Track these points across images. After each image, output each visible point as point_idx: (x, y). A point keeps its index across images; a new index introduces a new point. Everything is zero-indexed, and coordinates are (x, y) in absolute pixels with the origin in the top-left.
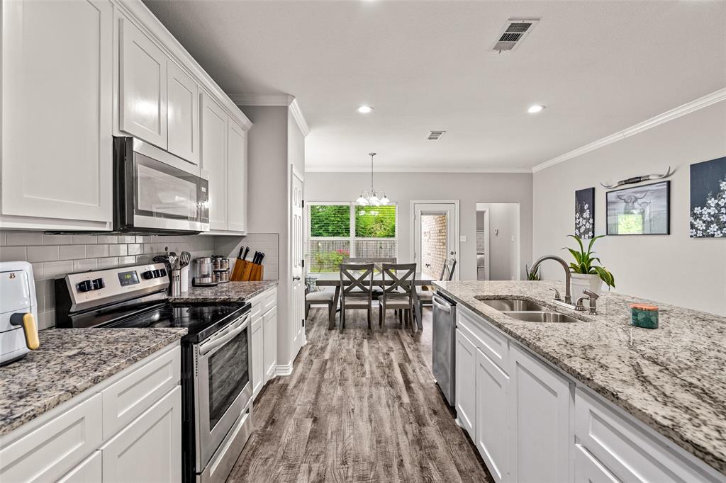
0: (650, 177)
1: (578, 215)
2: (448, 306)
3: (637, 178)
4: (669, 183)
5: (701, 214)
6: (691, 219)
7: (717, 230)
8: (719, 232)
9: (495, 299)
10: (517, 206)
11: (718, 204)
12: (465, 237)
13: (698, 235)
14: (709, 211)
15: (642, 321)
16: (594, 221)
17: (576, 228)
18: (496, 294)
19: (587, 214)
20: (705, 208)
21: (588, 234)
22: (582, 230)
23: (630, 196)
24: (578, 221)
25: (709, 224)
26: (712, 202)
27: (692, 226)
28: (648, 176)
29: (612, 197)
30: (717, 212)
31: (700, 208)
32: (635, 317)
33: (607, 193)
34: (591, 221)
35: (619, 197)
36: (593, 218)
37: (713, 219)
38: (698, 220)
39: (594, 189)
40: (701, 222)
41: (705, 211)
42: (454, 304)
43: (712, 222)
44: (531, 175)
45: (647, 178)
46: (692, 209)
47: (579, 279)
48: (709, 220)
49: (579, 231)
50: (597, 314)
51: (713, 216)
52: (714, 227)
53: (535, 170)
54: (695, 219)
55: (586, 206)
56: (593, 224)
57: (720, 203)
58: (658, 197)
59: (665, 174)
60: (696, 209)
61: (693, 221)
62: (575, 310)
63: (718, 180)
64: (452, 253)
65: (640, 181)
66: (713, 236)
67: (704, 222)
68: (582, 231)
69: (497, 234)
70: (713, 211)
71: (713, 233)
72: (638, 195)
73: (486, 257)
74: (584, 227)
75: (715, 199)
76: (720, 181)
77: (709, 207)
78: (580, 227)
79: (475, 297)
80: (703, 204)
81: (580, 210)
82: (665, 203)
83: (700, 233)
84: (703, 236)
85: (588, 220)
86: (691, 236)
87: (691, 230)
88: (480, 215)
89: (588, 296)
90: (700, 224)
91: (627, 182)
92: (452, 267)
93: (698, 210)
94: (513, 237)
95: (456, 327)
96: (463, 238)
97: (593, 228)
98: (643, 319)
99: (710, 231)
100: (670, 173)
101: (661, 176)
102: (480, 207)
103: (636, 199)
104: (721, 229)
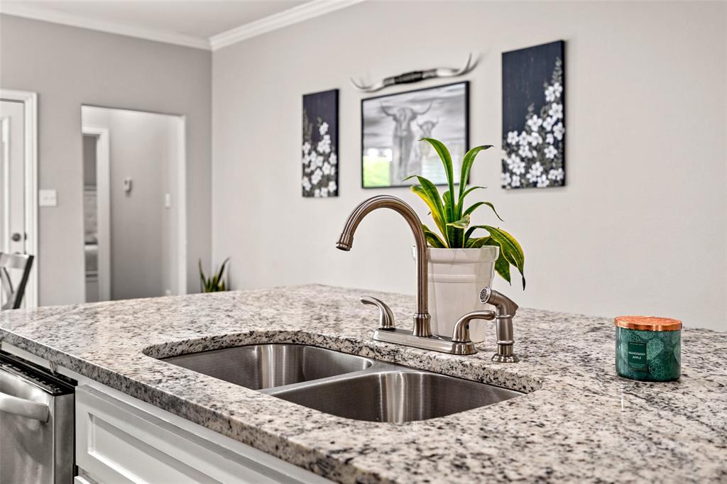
0: (440, 73)
1: (308, 146)
2: (39, 396)
3: (415, 73)
4: (468, 84)
5: (518, 145)
6: (503, 154)
7: (542, 173)
8: (544, 177)
9: (205, 350)
10: (179, 124)
11: (542, 128)
12: (52, 193)
13: (513, 185)
14: (530, 139)
15: (657, 362)
16: (338, 159)
17: (304, 174)
18: (209, 335)
19: (324, 145)
20: (524, 134)
21: (327, 186)
22: (316, 179)
23: (403, 110)
24: (307, 159)
25: (529, 162)
26: (534, 122)
27: (505, 167)
28: (434, 70)
29: (372, 108)
30: (541, 141)
31: (516, 133)
32: (637, 355)
33: (363, 101)
34: (333, 159)
35: (384, 110)
36: (337, 153)
37: (535, 153)
38: (513, 156)
39: (337, 92)
40: (518, 160)
41: (524, 139)
42: (62, 387)
43: (533, 160)
44: (207, 55)
45: (433, 75)
46: (505, 137)
47: (452, 262)
48: (530, 155)
49: (310, 180)
50: (516, 361)
51: (535, 148)
52: (537, 168)
53: (216, 43)
54: (509, 154)
55: (324, 128)
56: (337, 166)
57: (545, 125)
58: (450, 112)
59: (462, 68)
60: (510, 134)
61: (506, 158)
62: (452, 353)
63: (543, 83)
64: (16, 238)
65: (420, 79)
66: (535, 184)
67: (522, 160)
68: (315, 181)
69: (129, 192)
70: (535, 139)
71: (534, 179)
72: (417, 108)
73: (103, 250)
74: (318, 173)
75: (539, 117)
76: (546, 85)
77: (529, 132)
78: (312, 173)
79: (148, 352)
80: (521, 128)
81: (312, 137)
82: (462, 124)
83: (516, 181)
84: (521, 186)
85: (326, 157)
86: (504, 187)
87: (503, 175)
88: (90, 142)
89: (493, 308)
90: (516, 165)
91: (399, 80)
92: (21, 272)
93: (513, 137)
94: (168, 197)
95: (76, 471)
96: (49, 197)
97: (337, 173)
98: (659, 356)
99: (531, 177)
100: (472, 64)
101: (455, 71)
102: (91, 121)
103: (414, 116)
104: (546, 172)
